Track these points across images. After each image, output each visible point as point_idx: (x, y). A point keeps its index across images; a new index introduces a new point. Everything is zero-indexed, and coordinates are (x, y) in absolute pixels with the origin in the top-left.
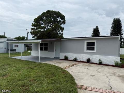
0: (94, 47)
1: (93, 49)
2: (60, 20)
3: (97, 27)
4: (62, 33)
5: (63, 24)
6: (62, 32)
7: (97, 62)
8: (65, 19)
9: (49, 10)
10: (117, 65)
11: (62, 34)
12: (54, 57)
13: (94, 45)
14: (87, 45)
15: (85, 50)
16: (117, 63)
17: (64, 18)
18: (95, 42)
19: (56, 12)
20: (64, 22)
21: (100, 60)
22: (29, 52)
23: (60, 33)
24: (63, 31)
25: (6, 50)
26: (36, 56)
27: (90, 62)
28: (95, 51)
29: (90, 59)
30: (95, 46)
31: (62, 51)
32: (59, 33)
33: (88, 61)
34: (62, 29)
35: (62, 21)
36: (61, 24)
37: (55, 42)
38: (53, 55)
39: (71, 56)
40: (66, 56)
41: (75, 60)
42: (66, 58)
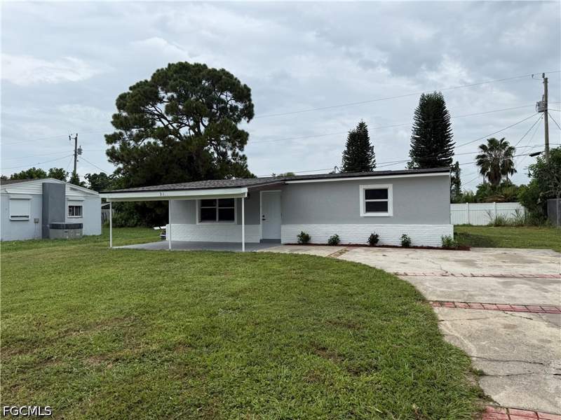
0: (387, 202)
1: (383, 207)
2: (233, 102)
3: (362, 125)
4: (241, 154)
5: (244, 121)
6: (241, 148)
7: (399, 243)
8: (250, 100)
9: (183, 62)
10: (447, 246)
11: (244, 158)
12: (261, 241)
13: (387, 198)
14: (366, 199)
15: (363, 213)
16: (449, 241)
17: (250, 95)
19: (214, 70)
20: (249, 113)
21: (404, 236)
22: (156, 228)
23: (234, 155)
24: (245, 147)
25: (39, 226)
26: (188, 239)
27: (377, 245)
28: (390, 213)
29: (377, 236)
30: (390, 200)
31: (287, 218)
32: (230, 153)
33: (374, 241)
34: (242, 138)
35: (240, 106)
36: (238, 120)
37: (261, 192)
38: (258, 233)
39: (320, 232)
40: (303, 234)
41: (334, 242)
42: (305, 240)
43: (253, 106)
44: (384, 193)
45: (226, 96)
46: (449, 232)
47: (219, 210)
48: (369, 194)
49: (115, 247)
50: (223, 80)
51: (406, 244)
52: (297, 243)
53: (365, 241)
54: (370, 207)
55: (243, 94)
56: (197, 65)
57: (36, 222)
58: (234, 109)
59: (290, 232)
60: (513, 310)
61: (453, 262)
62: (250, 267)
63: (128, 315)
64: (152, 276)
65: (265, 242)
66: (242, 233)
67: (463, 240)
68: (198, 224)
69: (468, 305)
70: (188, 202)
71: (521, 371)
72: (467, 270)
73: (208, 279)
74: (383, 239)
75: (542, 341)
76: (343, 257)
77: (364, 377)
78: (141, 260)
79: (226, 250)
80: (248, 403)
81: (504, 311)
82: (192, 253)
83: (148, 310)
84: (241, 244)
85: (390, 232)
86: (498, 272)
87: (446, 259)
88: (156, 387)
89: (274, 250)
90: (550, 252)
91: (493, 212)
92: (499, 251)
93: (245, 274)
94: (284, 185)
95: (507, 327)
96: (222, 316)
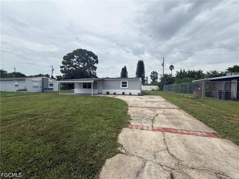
2: (93, 59)
3: (125, 66)
4: (95, 72)
5: (96, 64)
6: (95, 71)
8: (97, 59)
9: (81, 49)
10: (139, 95)
11: (96, 73)
15: (121, 87)
16: (139, 94)
17: (97, 58)
18: (127, 81)
19: (89, 51)
20: (97, 62)
21: (130, 92)
22: (72, 90)
23: (93, 72)
24: (96, 70)
26: (80, 93)
28: (127, 87)
30: (127, 84)
31: (104, 88)
32: (92, 72)
33: (123, 94)
34: (95, 68)
35: (95, 60)
36: (94, 64)
37: (98, 82)
38: (97, 91)
39: (112, 91)
40: (107, 92)
41: (115, 94)
42: (108, 93)
44: (126, 83)
45: (92, 58)
46: (139, 91)
47: (88, 86)
48: (123, 83)
49: (61, 94)
50: (91, 54)
51: (130, 94)
52: (106, 94)
53: (122, 94)
54: (123, 86)
55: (96, 57)
56: (84, 50)
57: (40, 87)
58: (93, 61)
59: (104, 91)
60: (144, 108)
61: (138, 99)
62: (92, 99)
63: (59, 109)
64: (68, 101)
65: (98, 94)
66: (92, 91)
67: (143, 93)
68: (82, 89)
69: (136, 107)
70: (80, 84)
71: (139, 119)
72: (140, 100)
73: (81, 101)
74: (125, 93)
75: (146, 113)
76: (116, 97)
77: (107, 120)
78: (66, 97)
79: (88, 95)
80: (81, 126)
81: (142, 108)
82: (80, 96)
83: (65, 108)
84: (92, 94)
85: (127, 92)
86: (146, 101)
87: (137, 98)
88: (61, 123)
89: (100, 95)
90: (159, 96)
91: (152, 88)
92: (149, 96)
93: (90, 101)
94: (103, 80)
95: (141, 111)
96: (82, 109)
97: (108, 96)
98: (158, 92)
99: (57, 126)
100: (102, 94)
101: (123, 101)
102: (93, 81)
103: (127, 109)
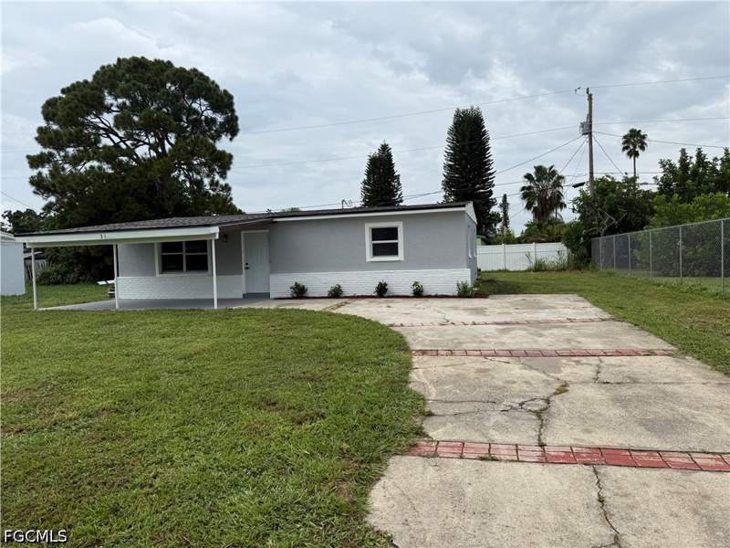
0: (397, 244)
1: (393, 250)
2: (209, 113)
3: (385, 148)
4: (222, 182)
5: (225, 139)
6: (223, 175)
7: (410, 292)
8: (233, 111)
10: (464, 293)
11: (227, 188)
12: (244, 295)
13: (397, 239)
14: (373, 240)
15: (369, 257)
16: (465, 287)
17: (232, 104)
19: (183, 70)
20: (231, 128)
21: (416, 284)
23: (214, 184)
24: (229, 173)
26: (144, 297)
27: (386, 295)
28: (401, 256)
29: (386, 284)
30: (400, 241)
31: (276, 266)
32: (206, 181)
33: (382, 291)
34: (224, 162)
35: (220, 118)
36: (217, 137)
37: (242, 233)
38: (238, 285)
39: (319, 282)
40: (297, 286)
41: (336, 294)
42: (300, 292)
43: (236, 118)
44: (392, 233)
45: (200, 105)
46: (465, 276)
47: (187, 256)
48: (377, 234)
49: (41, 309)
50: (196, 83)
51: (418, 294)
52: (289, 296)
53: (372, 291)
54: (377, 251)
55: (223, 102)
56: (158, 62)
58: (211, 121)
59: (282, 283)
60: (496, 355)
61: (461, 312)
62: (218, 327)
63: (45, 384)
64: (86, 340)
65: (249, 297)
66: (213, 286)
67: (486, 286)
68: (158, 275)
69: (451, 353)
70: (143, 247)
71: (471, 409)
72: (470, 318)
73: (159, 341)
74: (394, 288)
75: (508, 382)
76: (342, 310)
77: (307, 425)
78: (75, 322)
79: (195, 308)
80: (170, 459)
81: (485, 356)
82: (147, 313)
83: (72, 378)
84: (213, 300)
85: (401, 280)
86: (502, 319)
87: (456, 308)
88: (64, 452)
89: (257, 306)
90: (575, 297)
91: (532, 255)
92: (519, 297)
93: (209, 335)
94: (268, 223)
95: (479, 371)
96: (165, 379)
97: (302, 307)
98: (566, 274)
99: (43, 468)
100: (266, 296)
101: (383, 327)
102: (216, 230)
103: (408, 367)
